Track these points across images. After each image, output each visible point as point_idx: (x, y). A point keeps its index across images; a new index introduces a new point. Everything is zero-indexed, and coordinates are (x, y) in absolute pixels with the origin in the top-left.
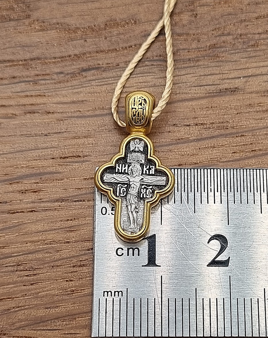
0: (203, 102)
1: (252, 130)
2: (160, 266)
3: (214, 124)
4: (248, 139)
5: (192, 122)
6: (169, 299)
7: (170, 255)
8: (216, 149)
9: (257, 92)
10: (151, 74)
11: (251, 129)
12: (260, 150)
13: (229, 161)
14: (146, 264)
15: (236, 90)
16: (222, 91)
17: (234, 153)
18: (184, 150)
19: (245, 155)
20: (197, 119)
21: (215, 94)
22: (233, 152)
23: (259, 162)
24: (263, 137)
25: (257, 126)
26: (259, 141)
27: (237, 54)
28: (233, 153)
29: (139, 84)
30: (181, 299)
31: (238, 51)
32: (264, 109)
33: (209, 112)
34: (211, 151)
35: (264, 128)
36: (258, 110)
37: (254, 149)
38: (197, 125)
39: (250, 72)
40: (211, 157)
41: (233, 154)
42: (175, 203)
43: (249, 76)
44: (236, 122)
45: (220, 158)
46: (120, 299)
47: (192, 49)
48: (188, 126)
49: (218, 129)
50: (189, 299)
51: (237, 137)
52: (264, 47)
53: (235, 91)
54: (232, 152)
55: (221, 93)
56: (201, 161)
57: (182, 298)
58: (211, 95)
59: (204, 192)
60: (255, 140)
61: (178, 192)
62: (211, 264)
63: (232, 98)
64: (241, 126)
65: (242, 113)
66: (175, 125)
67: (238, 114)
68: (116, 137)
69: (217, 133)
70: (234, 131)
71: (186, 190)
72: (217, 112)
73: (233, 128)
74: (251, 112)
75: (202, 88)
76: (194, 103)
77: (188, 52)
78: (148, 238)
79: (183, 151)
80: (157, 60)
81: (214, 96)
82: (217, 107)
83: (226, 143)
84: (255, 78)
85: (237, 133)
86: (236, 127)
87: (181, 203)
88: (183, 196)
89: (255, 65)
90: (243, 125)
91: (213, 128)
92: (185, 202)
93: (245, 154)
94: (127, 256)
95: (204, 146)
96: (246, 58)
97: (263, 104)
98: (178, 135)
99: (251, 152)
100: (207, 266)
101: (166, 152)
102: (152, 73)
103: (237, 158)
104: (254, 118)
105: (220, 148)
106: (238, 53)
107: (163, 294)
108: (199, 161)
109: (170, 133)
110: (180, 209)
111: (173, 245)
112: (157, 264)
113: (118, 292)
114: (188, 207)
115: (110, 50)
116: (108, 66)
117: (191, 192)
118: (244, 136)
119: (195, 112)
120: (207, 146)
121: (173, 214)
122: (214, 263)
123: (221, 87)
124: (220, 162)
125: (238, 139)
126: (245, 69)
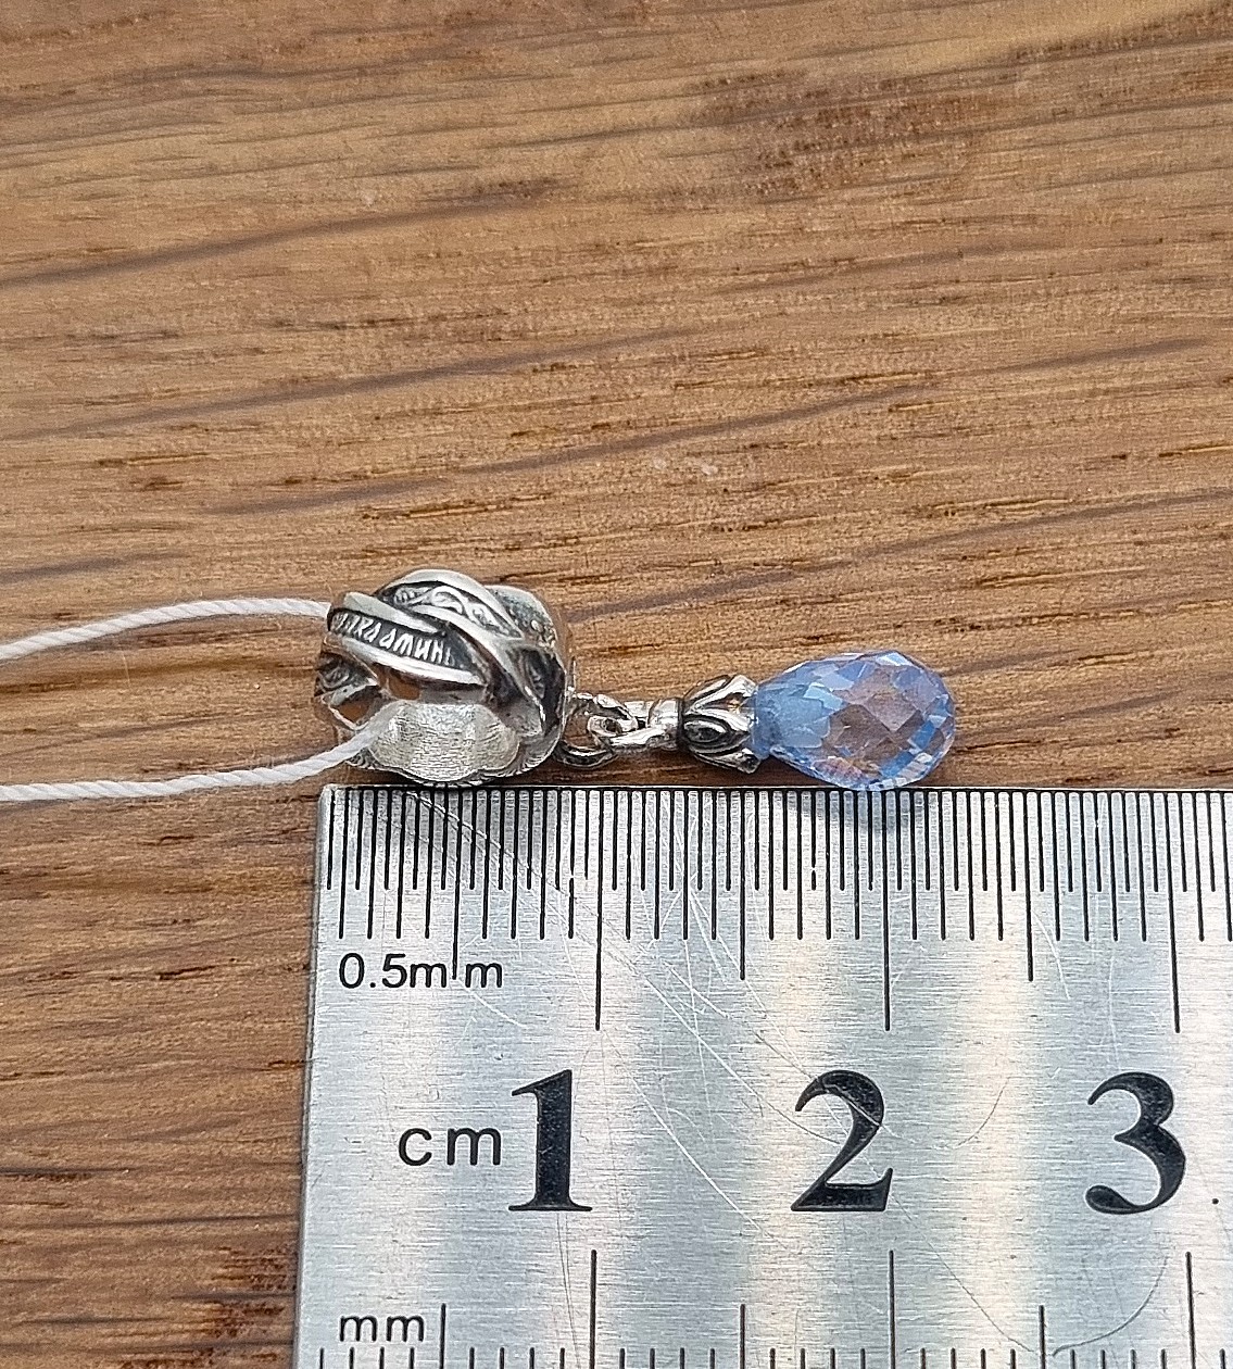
0: (408, 234)
1: (600, 347)
2: (589, 1209)
3: (445, 320)
4: (580, 383)
5: (351, 313)
6: (623, 1351)
7: (632, 1161)
8: (444, 417)
9: (630, 197)
10: (199, 128)
11: (595, 339)
12: (628, 424)
13: (494, 469)
14: (529, 1200)
15: (546, 189)
16: (487, 190)
17: (521, 434)
18: (314, 422)
19: (562, 444)
20: (373, 303)
21: (456, 203)
22: (517, 431)
23: (622, 473)
24: (643, 373)
25: (623, 330)
26: (628, 391)
27: (556, 50)
28: (514, 434)
29: (150, 164)
30: (678, 1353)
31: (565, 36)
32: (655, 262)
33: (426, 274)
34: (425, 425)
35: (650, 337)
36: (630, 266)
37: (605, 421)
38: (372, 323)
39: (606, 118)
40: (421, 452)
41: (515, 441)
42: (657, 937)
43: (601, 135)
44: (535, 314)
45: (461, 457)
46: (412, 1350)
47: (377, 30)
48: (337, 328)
49: (462, 343)
50: (713, 1351)
51: (535, 371)
52: (669, 22)
53: (538, 192)
54: (510, 432)
55: (483, 199)
56: (380, 467)
57: (683, 1351)
58: (440, 208)
59: (785, 888)
60: (608, 383)
61: (671, 888)
62: (808, 1199)
63: (524, 218)
64: (555, 329)
65: (563, 277)
66: (281, 324)
67: (545, 281)
68: (35, 373)
69: (453, 355)
70: (524, 347)
71: (707, 879)
72: (462, 273)
73: (520, 335)
74: (599, 274)
75: (405, 179)
76: (364, 238)
77: (360, 40)
78: (541, 1088)
79: (308, 428)
80: (229, 73)
81: (453, 212)
82: (460, 254)
83: (489, 396)
84: (623, 143)
85: (537, 356)
86: (533, 334)
87: (686, 938)
88: (694, 907)
89: (628, 89)
90: (564, 327)
91: (439, 337)
92: (703, 930)
93: (566, 440)
94: (449, 1167)
95: (399, 409)
96: (594, 63)
97: (652, 244)
98: (293, 365)
99: (588, 432)
100: (794, 1208)
101: (236, 430)
102: (205, 123)
103: (531, 454)
104: (612, 299)
105: (460, 417)
106: (562, 43)
107: (597, 1331)
108: (369, 467)
109: (260, 357)
110: (681, 964)
111: (648, 1118)
112: (575, 1201)
113: (405, 1322)
114: (712, 954)
115: (41, 35)
116: (30, 93)
117: (728, 888)
118: (563, 367)
119: (368, 273)
120: (407, 407)
121: (647, 983)
122: (823, 1196)
123: (482, 176)
124: (457, 470)
125: (541, 381)
126: (586, 105)
